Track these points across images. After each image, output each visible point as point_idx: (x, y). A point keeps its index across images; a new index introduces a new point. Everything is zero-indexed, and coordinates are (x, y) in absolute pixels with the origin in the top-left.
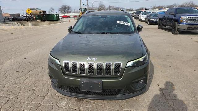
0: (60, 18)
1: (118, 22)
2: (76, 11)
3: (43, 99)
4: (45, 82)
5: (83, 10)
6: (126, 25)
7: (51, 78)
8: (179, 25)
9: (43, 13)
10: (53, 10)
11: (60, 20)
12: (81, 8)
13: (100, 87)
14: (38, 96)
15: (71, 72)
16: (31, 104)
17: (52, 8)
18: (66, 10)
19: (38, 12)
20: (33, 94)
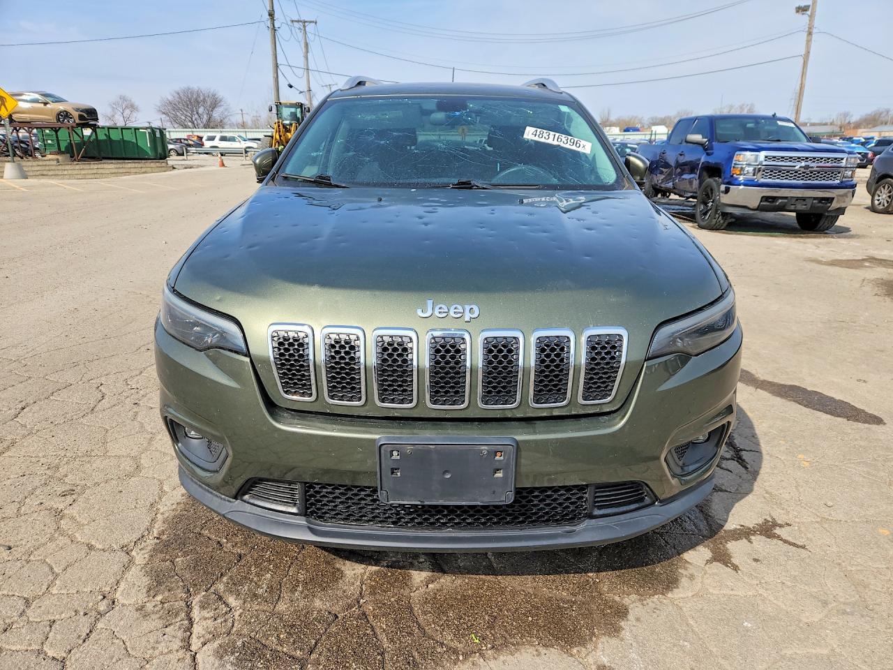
0: (170, 147)
1: (530, 134)
2: (248, 119)
3: (126, 568)
4: (127, 465)
5: (286, 112)
6: (574, 148)
7: (175, 438)
8: (727, 191)
9: (81, 117)
10: (133, 107)
11: (173, 160)
12: (279, 105)
13: (499, 475)
14: (91, 547)
15: (320, 393)
16: (47, 602)
17: (123, 98)
18: (201, 110)
19: (52, 110)
20: (51, 539)
